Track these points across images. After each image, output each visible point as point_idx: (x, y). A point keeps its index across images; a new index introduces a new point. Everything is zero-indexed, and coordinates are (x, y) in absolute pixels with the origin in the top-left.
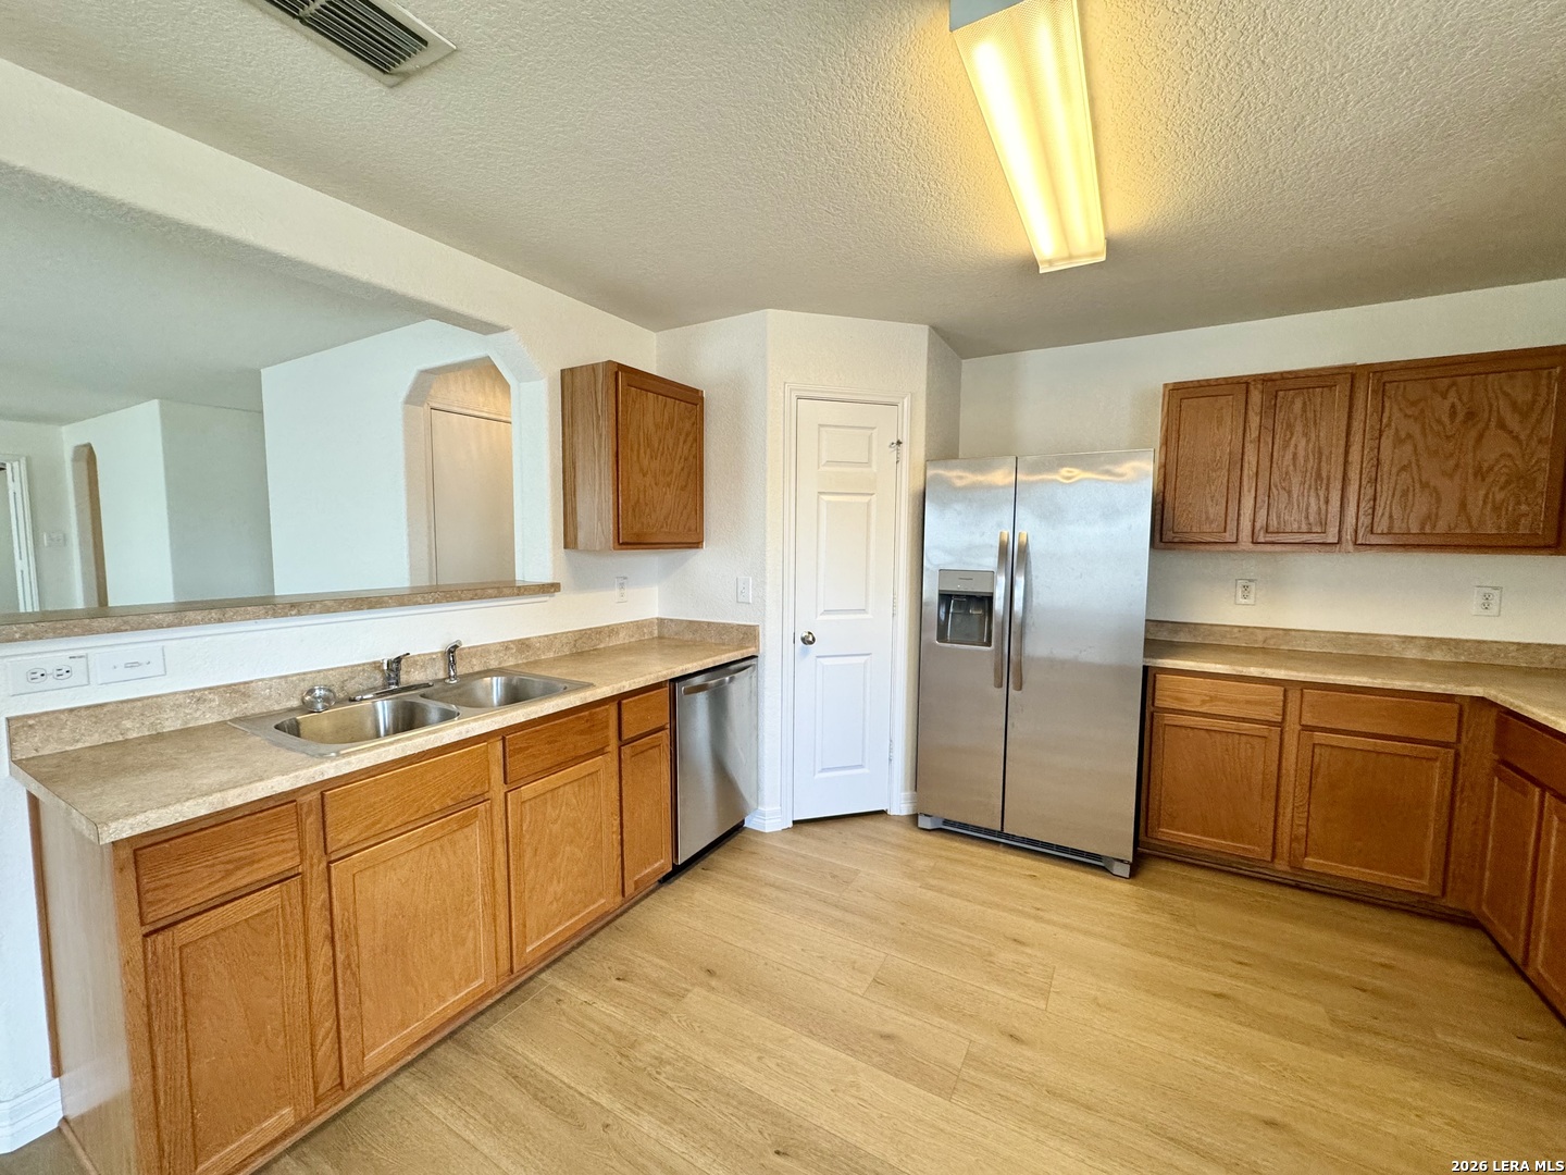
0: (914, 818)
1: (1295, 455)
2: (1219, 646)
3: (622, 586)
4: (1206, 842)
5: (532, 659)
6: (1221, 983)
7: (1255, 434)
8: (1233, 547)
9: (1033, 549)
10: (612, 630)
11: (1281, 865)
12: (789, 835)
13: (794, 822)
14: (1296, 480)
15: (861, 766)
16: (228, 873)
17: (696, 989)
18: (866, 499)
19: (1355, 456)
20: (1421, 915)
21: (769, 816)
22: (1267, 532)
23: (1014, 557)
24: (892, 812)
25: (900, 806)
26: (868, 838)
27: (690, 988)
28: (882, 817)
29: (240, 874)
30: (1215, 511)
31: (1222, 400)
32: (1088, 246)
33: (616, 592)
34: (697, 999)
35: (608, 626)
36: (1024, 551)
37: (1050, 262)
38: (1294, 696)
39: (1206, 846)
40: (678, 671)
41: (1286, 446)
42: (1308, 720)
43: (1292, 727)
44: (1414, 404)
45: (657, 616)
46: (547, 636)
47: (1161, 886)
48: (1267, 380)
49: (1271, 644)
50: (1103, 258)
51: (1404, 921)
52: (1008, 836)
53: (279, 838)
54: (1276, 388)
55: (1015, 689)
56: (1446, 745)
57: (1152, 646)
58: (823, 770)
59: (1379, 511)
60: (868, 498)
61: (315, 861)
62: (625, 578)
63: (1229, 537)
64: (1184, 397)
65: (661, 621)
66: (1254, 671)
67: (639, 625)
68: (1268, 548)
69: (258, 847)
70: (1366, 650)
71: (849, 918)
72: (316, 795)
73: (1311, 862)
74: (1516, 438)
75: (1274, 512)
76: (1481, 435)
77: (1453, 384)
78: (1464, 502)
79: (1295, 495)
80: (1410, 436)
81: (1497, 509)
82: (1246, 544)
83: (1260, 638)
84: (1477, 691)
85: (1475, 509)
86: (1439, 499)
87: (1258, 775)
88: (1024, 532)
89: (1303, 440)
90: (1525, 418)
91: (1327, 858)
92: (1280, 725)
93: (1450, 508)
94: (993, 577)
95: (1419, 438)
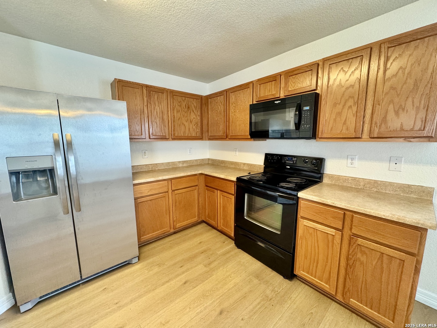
1: (157, 112)
4: (154, 235)
7: (146, 104)
8: (144, 140)
11: (172, 230)
14: (158, 120)
22: (153, 135)
23: (64, 146)
30: (138, 128)
31: (136, 90)
41: (154, 109)
42: (173, 188)
43: (170, 191)
44: (179, 102)
47: (148, 257)
48: (147, 86)
49: (153, 169)
51: (194, 229)
52: (85, 278)
54: (150, 90)
56: (197, 185)
59: (176, 130)
63: (143, 137)
64: (122, 86)
66: (160, 178)
68: (154, 140)
73: (178, 225)
74: (195, 114)
75: (154, 129)
76: (190, 113)
77: (185, 99)
78: (189, 129)
79: (158, 124)
80: (179, 111)
81: (194, 130)
82: (148, 139)
83: (151, 167)
84: (200, 172)
85: (191, 130)
86: (185, 127)
87: (164, 209)
88: (69, 134)
89: (158, 108)
90: (196, 110)
91: (181, 223)
92: (167, 192)
93: (187, 130)
94: (52, 157)
95: (181, 112)
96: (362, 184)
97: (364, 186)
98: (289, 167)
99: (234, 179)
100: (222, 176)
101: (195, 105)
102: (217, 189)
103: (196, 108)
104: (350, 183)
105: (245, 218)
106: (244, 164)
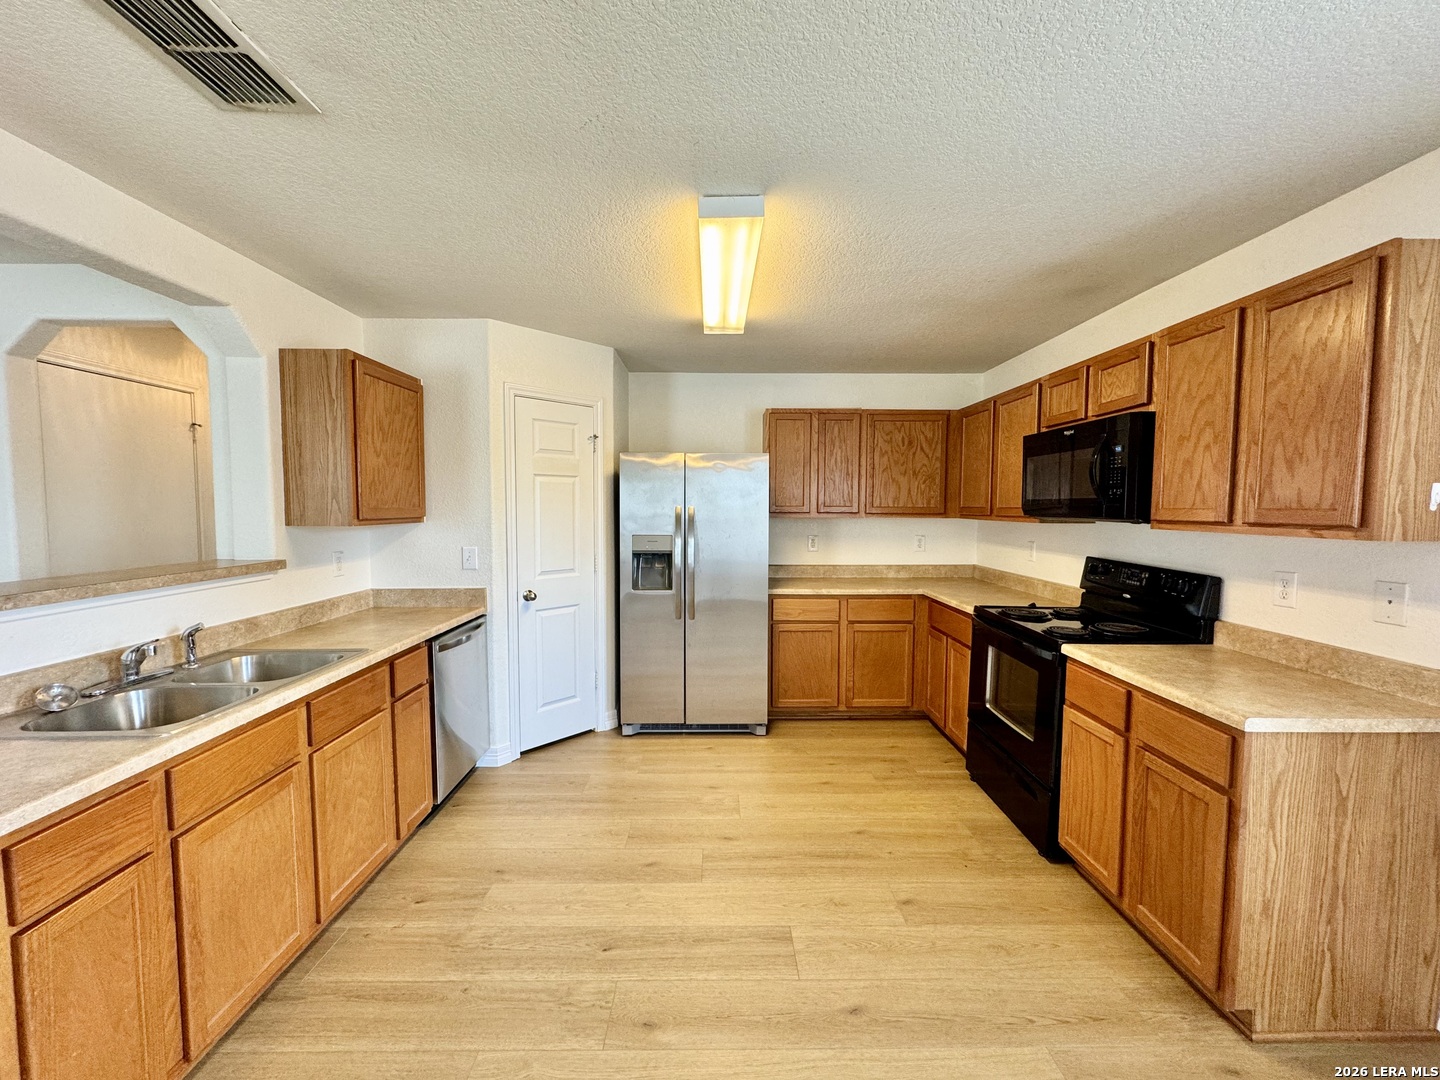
0: (618, 729)
1: (836, 459)
2: (801, 579)
3: (339, 560)
4: (803, 703)
5: (261, 638)
6: (825, 777)
7: (817, 446)
8: (807, 516)
9: (696, 518)
10: (333, 604)
11: (842, 708)
12: (518, 764)
13: (522, 753)
14: (837, 474)
15: (574, 697)
16: (93, 860)
17: (494, 886)
18: (571, 480)
19: (863, 463)
20: (905, 719)
21: (498, 752)
22: (824, 505)
23: (685, 524)
24: (599, 730)
25: (604, 722)
26: (587, 751)
27: (487, 886)
28: (592, 735)
29: (102, 859)
30: (798, 492)
31: (799, 423)
32: (736, 323)
33: (334, 566)
34: (497, 891)
35: (329, 600)
36: (692, 520)
37: (711, 328)
38: (844, 603)
39: (805, 705)
40: (433, 632)
41: (831, 455)
42: (851, 618)
43: (844, 623)
44: (887, 434)
45: (370, 587)
46: (273, 614)
47: (784, 735)
48: (821, 412)
49: (827, 575)
50: (742, 332)
51: (898, 724)
52: (690, 726)
53: (136, 818)
54: (827, 417)
55: (690, 618)
56: (909, 622)
57: (773, 582)
58: (544, 705)
59: (875, 495)
60: (573, 479)
61: (161, 839)
62: (342, 552)
63: (806, 509)
64: (778, 420)
65: (377, 593)
66: (824, 592)
67: (357, 597)
68: (825, 515)
69: (119, 829)
70: (872, 575)
71: (596, 806)
72: (161, 773)
73: (857, 702)
74: (927, 456)
75: (827, 494)
76: (914, 454)
77: (903, 425)
78: (909, 490)
79: (837, 483)
80: (886, 452)
81: (922, 494)
82: (814, 513)
83: (822, 571)
84: (920, 591)
85: (914, 493)
86: (900, 488)
87: (829, 655)
88: (692, 507)
89: (839, 451)
90: (930, 446)
91: (863, 698)
92: (838, 622)
93: (904, 492)
94: (672, 539)
95: (890, 453)
96: (1302, 655)
97: (1308, 662)
98: (1128, 596)
99: (970, 610)
100: (953, 603)
101: (930, 435)
102: (948, 636)
103: (929, 442)
104: (1275, 650)
105: (988, 706)
106: (1046, 584)
